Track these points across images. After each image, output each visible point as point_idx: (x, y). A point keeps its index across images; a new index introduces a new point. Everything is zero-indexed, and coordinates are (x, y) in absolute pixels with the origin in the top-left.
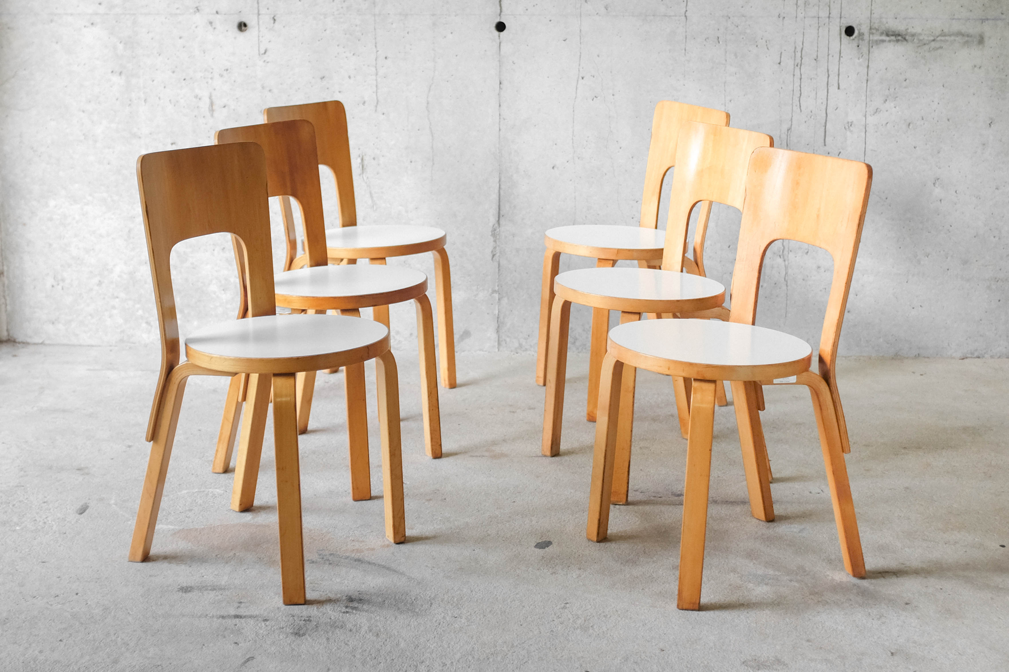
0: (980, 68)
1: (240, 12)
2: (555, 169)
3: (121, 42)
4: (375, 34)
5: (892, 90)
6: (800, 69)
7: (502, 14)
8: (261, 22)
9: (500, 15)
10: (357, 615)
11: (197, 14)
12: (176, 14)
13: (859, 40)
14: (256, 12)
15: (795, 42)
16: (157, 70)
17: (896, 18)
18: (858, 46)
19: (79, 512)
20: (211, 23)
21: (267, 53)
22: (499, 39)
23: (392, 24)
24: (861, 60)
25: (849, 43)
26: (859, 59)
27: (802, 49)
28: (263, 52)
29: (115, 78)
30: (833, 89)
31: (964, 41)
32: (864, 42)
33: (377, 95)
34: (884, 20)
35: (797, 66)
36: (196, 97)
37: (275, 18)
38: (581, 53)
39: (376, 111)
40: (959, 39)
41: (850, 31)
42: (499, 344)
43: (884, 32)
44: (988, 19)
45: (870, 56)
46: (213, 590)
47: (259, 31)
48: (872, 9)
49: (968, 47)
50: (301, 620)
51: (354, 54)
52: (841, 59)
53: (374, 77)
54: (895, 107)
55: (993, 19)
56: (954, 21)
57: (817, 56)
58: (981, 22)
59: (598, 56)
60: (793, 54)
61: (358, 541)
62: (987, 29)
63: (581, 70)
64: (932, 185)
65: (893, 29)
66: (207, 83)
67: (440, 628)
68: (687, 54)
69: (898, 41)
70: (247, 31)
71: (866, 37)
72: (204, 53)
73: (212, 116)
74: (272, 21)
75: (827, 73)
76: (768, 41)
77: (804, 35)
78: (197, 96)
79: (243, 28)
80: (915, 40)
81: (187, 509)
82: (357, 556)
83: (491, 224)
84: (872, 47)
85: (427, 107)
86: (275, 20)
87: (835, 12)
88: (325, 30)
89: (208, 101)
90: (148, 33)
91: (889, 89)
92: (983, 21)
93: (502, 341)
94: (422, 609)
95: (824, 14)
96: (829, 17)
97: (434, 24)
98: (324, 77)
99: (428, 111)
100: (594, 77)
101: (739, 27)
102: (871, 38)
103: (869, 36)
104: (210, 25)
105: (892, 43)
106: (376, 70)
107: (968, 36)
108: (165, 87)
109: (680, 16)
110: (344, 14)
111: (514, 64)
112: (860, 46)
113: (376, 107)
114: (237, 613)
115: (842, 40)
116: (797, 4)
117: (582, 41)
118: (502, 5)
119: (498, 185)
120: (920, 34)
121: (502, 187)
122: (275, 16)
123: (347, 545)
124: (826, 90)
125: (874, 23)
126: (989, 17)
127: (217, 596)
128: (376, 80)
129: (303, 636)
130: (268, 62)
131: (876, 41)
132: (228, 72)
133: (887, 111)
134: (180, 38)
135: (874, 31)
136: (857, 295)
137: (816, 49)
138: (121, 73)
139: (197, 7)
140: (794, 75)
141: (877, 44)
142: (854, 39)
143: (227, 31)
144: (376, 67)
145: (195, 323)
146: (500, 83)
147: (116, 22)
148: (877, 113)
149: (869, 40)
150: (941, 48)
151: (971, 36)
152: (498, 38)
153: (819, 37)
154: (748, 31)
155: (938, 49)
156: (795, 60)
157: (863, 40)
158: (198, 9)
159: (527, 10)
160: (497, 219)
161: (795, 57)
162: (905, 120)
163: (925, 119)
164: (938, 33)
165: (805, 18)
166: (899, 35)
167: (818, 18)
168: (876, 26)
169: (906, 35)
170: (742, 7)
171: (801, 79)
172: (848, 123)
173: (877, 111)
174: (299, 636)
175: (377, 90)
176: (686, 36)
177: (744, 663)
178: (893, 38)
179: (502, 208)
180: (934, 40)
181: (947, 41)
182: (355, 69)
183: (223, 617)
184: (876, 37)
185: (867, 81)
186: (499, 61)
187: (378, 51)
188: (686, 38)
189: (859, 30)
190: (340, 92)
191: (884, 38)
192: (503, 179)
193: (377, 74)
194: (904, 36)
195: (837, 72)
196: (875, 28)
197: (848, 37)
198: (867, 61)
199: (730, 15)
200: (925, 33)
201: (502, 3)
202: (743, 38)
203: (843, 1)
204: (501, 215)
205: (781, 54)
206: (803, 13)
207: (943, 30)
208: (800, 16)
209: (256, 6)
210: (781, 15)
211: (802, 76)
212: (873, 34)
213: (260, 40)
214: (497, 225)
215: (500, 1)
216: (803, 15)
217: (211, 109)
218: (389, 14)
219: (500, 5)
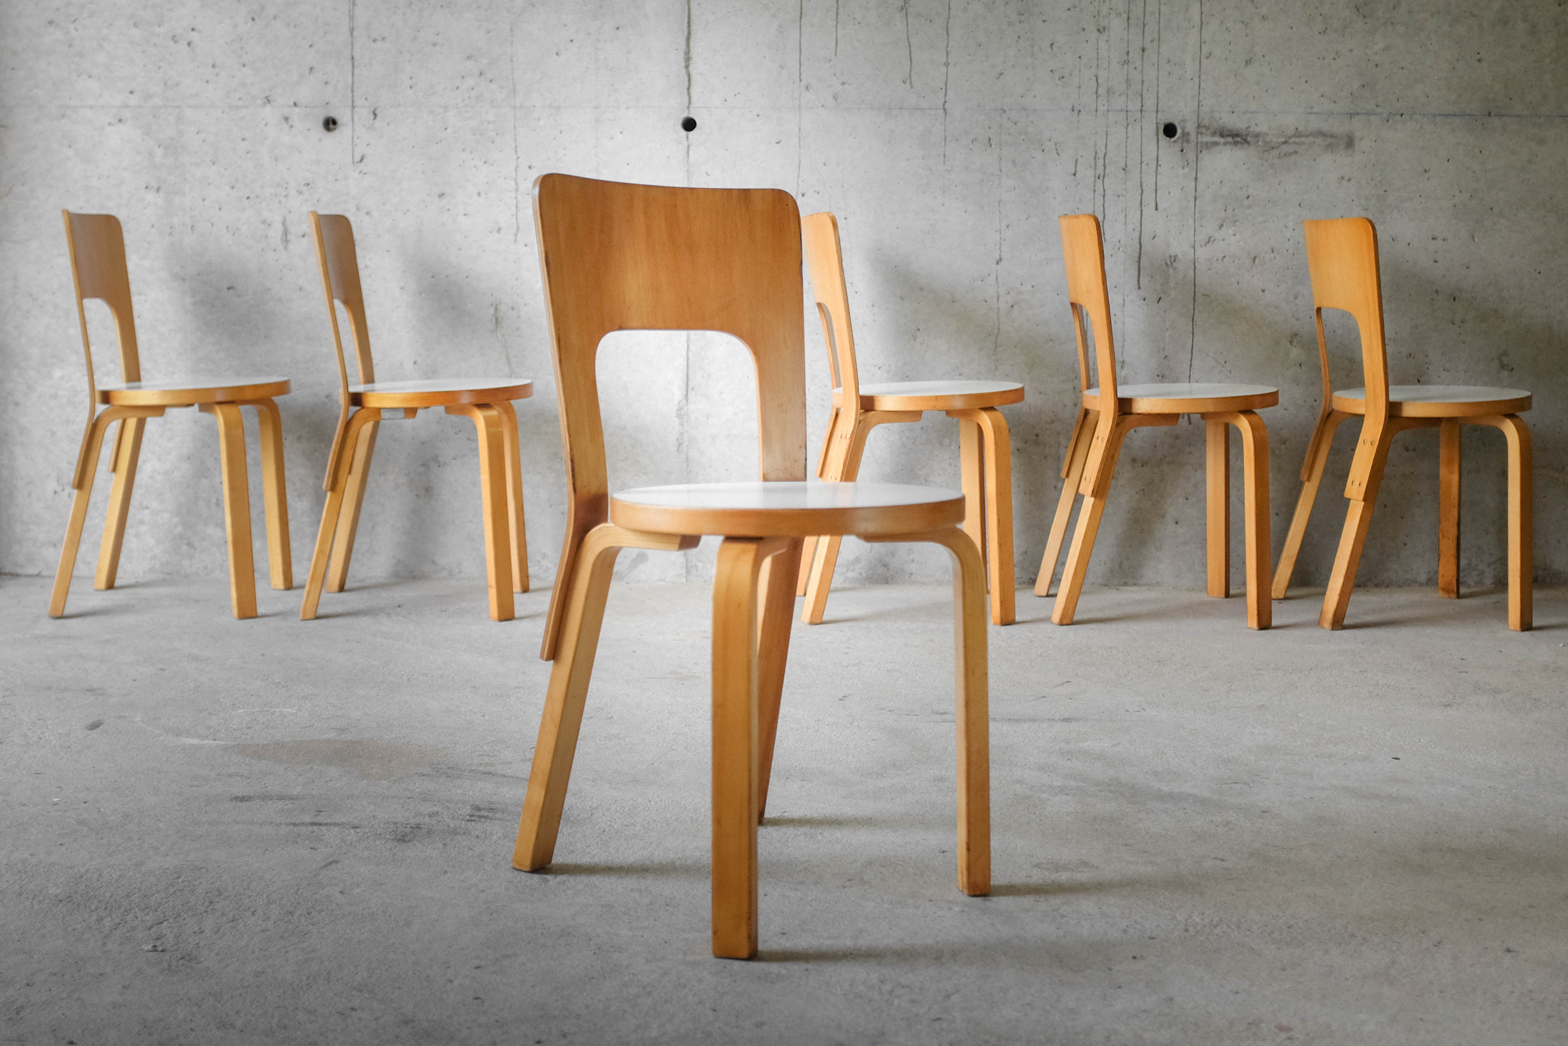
0: (1349, 180)
1: (327, 103)
3: (159, 146)
4: (515, 135)
5: (1230, 211)
6: (1103, 181)
7: (691, 106)
8: (356, 118)
9: (688, 108)
10: (487, 823)
11: (268, 106)
12: (237, 107)
13: (1182, 143)
14: (350, 103)
15: (1095, 145)
16: (209, 184)
17: (1233, 112)
18: (1182, 151)
19: (89, 728)
21: (364, 161)
22: (688, 140)
23: (539, 120)
24: (1186, 170)
25: (1170, 147)
26: (1183, 168)
27: (1105, 155)
28: (359, 159)
29: (150, 196)
30: (1149, 210)
31: (1327, 143)
32: (1189, 145)
33: (516, 219)
34: (1217, 115)
35: (1099, 178)
36: (264, 222)
37: (376, 112)
38: (800, 160)
39: (515, 241)
40: (1319, 140)
41: (1170, 130)
42: (688, 572)
43: (1217, 131)
44: (1358, 114)
45: (1199, 165)
46: (281, 800)
47: (354, 130)
48: (1200, 99)
49: (1332, 152)
50: (406, 827)
51: (485, 162)
52: (1159, 168)
53: (513, 194)
54: (1234, 235)
55: (1365, 114)
56: (1312, 116)
57: (1126, 165)
58: (1349, 116)
59: (825, 164)
60: (1093, 160)
61: (488, 755)
62: (1357, 126)
63: (800, 183)
64: (1289, 343)
65: (1229, 127)
66: (280, 202)
67: (605, 836)
68: (946, 161)
69: (1236, 143)
70: (337, 129)
71: (1193, 138)
72: (276, 160)
73: (286, 248)
74: (372, 117)
75: (1140, 187)
76: (1057, 144)
77: (1107, 135)
78: (266, 220)
79: (331, 126)
80: (1260, 143)
81: (244, 726)
82: (487, 769)
83: (676, 401)
84: (1201, 152)
86: (375, 115)
87: (1150, 104)
88: (446, 129)
89: (280, 228)
90: (198, 132)
91: (1225, 210)
92: (1351, 115)
93: (691, 567)
94: (580, 817)
95: (1134, 106)
96: (1141, 111)
97: (597, 120)
98: (443, 195)
100: (818, 193)
101: (1019, 124)
102: (1199, 140)
103: (1197, 137)
104: (285, 122)
105: (1228, 146)
106: (516, 184)
107: (1332, 136)
108: (220, 209)
109: (937, 109)
110: (472, 107)
111: (708, 175)
112: (1184, 151)
113: (516, 235)
114: (316, 821)
115: (1160, 141)
116: (1097, 93)
117: (802, 143)
118: (692, 95)
119: (686, 345)
120: (1267, 134)
121: (691, 347)
122: (375, 109)
123: (472, 760)
124: (1139, 212)
125: (1204, 119)
126: (1359, 111)
127: (286, 805)
128: (516, 198)
129: (409, 842)
130: (365, 174)
131: (1207, 143)
132: (309, 187)
133: (1224, 240)
134: (243, 140)
135: (1203, 130)
136: (1187, 499)
137: (1124, 154)
138: (158, 190)
139: (267, 97)
140: (1095, 191)
141: (1207, 148)
142: (1176, 141)
143: (309, 130)
144: (516, 180)
147: (154, 117)
148: (1210, 243)
149: (1197, 144)
150: (1296, 152)
151: (1336, 137)
152: (686, 139)
153: (1127, 138)
154: (1031, 130)
155: (1291, 154)
156: (1095, 169)
157: (1188, 141)
158: (268, 100)
159: (726, 100)
160: (685, 393)
161: (1096, 165)
162: (1249, 253)
163: (1275, 252)
164: (1292, 132)
165: (1108, 111)
166: (1237, 135)
167: (1127, 111)
168: (1206, 122)
169: (1247, 135)
170: (1022, 97)
171: (1104, 196)
172: (1171, 257)
173: (1209, 240)
174: (404, 841)
175: (517, 212)
176: (945, 137)
177: (1036, 866)
178: (1230, 139)
179: (691, 378)
180: (1285, 143)
181: (1303, 143)
182: (487, 183)
183: (295, 825)
184: (1207, 139)
185: (1196, 199)
186: (688, 171)
187: (519, 158)
188: (945, 140)
189: (1183, 129)
190: (465, 215)
191: (1217, 139)
193: (517, 190)
194: (1244, 137)
195: (1154, 186)
196: (1205, 126)
197: (1168, 138)
198: (1195, 171)
199: (1005, 108)
200: (1274, 132)
201: (691, 91)
202: (1024, 140)
203: (1160, 89)
204: (690, 388)
205: (1076, 161)
206: (1106, 104)
207: (1297, 129)
208: (1102, 109)
209: (350, 95)
210: (1075, 107)
211: (1106, 192)
212: (1202, 133)
213: (355, 143)
214: (684, 402)
215: (689, 89)
216: (1105, 108)
217: (284, 239)
218: (534, 106)
219: (689, 94)
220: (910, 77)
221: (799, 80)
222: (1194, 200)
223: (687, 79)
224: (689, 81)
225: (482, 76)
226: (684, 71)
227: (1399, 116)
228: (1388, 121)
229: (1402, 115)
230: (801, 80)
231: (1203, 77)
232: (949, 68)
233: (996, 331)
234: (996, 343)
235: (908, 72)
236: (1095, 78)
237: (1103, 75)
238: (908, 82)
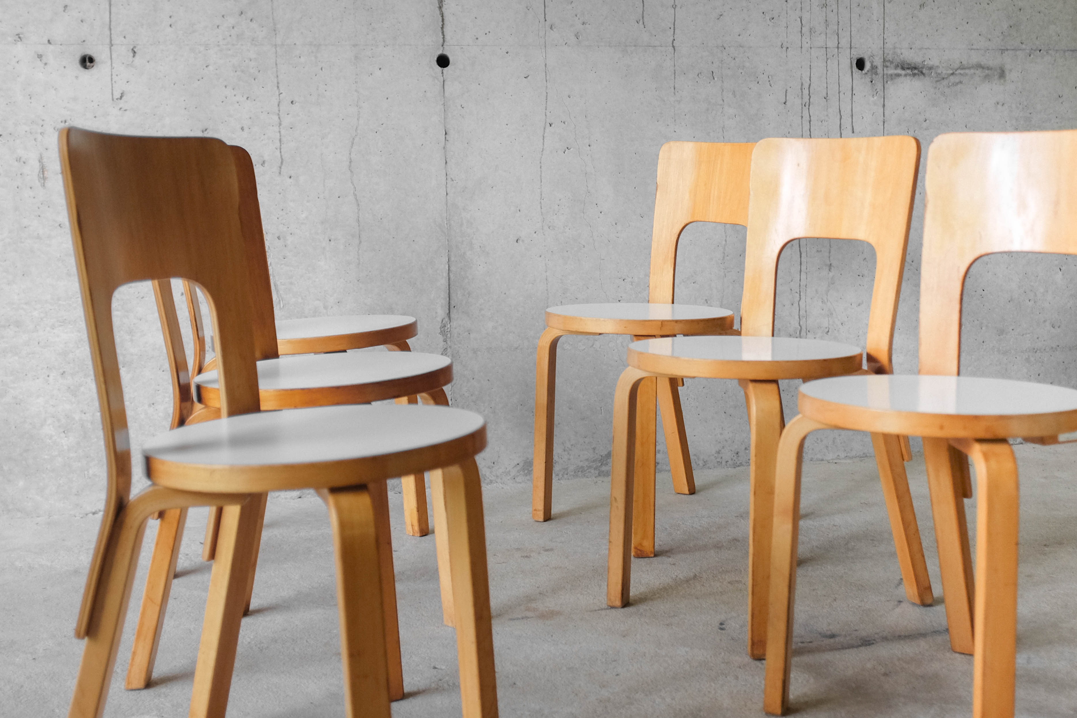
0: (1003, 104)
1: (84, 41)
2: (520, 242)
4: (277, 71)
6: (809, 109)
7: (445, 44)
8: (114, 56)
9: (442, 45)
11: (19, 44)
13: (872, 75)
14: (108, 41)
15: (801, 78)
17: (911, 49)
18: (872, 82)
20: (40, 56)
21: (124, 98)
22: (442, 76)
23: (300, 57)
24: (875, 98)
25: (861, 78)
26: (873, 96)
27: (810, 85)
28: (119, 96)
30: (847, 133)
31: (984, 74)
32: (877, 76)
33: (280, 152)
34: (899, 51)
35: (805, 106)
36: (19, 160)
37: (135, 50)
38: (547, 93)
39: (280, 173)
40: (979, 72)
41: (860, 64)
43: (899, 64)
44: (1007, 50)
45: (886, 93)
47: (112, 68)
48: (885, 37)
49: (989, 81)
51: (247, 98)
52: (854, 96)
53: (277, 129)
55: (1013, 50)
56: (973, 52)
57: (827, 94)
58: (1001, 52)
59: (569, 97)
60: (800, 92)
62: (1007, 60)
63: (548, 114)
65: (908, 62)
66: (35, 140)
68: (676, 93)
69: (914, 75)
70: (94, 67)
71: (880, 70)
72: (30, 98)
73: (43, 186)
74: (131, 55)
75: (839, 114)
76: (770, 76)
77: (810, 68)
78: (20, 158)
79: (88, 64)
80: (932, 74)
83: (439, 319)
84: (887, 82)
85: (350, 166)
86: (134, 53)
87: (844, 42)
88: (207, 66)
89: (37, 166)
92: (1003, 51)
95: (832, 43)
96: (838, 48)
97: (356, 58)
98: (206, 130)
99: (352, 172)
100: (564, 123)
101: (737, 59)
102: (885, 72)
103: (883, 70)
104: (38, 60)
105: (908, 77)
106: (279, 118)
109: (666, 46)
110: (233, 45)
111: (463, 108)
113: (280, 168)
115: (854, 74)
116: (801, 32)
117: (548, 78)
118: (445, 34)
119: (447, 266)
120: (938, 67)
121: (452, 268)
122: (135, 47)
125: (888, 54)
126: (1009, 48)
128: (280, 132)
130: (126, 110)
131: (891, 75)
135: (888, 64)
137: (825, 85)
139: (18, 35)
140: (802, 116)
141: (892, 79)
142: (866, 74)
143: (65, 67)
144: (279, 114)
145: (21, 483)
146: (446, 134)
149: (884, 75)
150: (961, 82)
151: (991, 69)
152: (440, 75)
153: (827, 71)
154: (747, 64)
155: (957, 84)
156: (802, 98)
157: (876, 74)
158: (19, 37)
159: (477, 39)
160: (448, 312)
161: (802, 95)
164: (957, 65)
165: (811, 48)
166: (915, 68)
167: (826, 48)
168: (890, 57)
169: (922, 68)
170: (739, 35)
171: (810, 121)
175: (281, 145)
176: (675, 71)
178: (909, 71)
179: (453, 295)
180: (953, 74)
181: (967, 74)
182: (251, 117)
184: (891, 71)
185: (884, 122)
186: (444, 105)
187: (281, 94)
188: (675, 73)
189: (872, 63)
191: (899, 71)
192: (453, 259)
193: (280, 124)
194: (920, 70)
195: (850, 112)
196: (889, 60)
197: (860, 71)
198: (883, 99)
199: (725, 45)
200: (943, 65)
201: (444, 30)
202: (741, 73)
203: (853, 29)
204: (452, 307)
205: (786, 92)
206: (809, 42)
207: (961, 63)
208: (806, 46)
209: (108, 33)
210: (783, 44)
211: (812, 118)
212: (887, 67)
213: (113, 81)
214: (447, 319)
215: (442, 28)
216: (809, 45)
217: (42, 176)
218: (295, 44)
219: (443, 33)
220: (643, 17)
221: (544, 20)
222: (882, 123)
223: (441, 19)
224: (443, 20)
225: (243, 15)
226: (438, 12)
227: (1039, 51)
228: (1030, 56)
229: (1040, 51)
230: (546, 20)
231: (887, 19)
232: (676, 9)
233: (724, 242)
234: (724, 253)
235: (641, 13)
236: (799, 20)
237: (806, 16)
238: (641, 22)
